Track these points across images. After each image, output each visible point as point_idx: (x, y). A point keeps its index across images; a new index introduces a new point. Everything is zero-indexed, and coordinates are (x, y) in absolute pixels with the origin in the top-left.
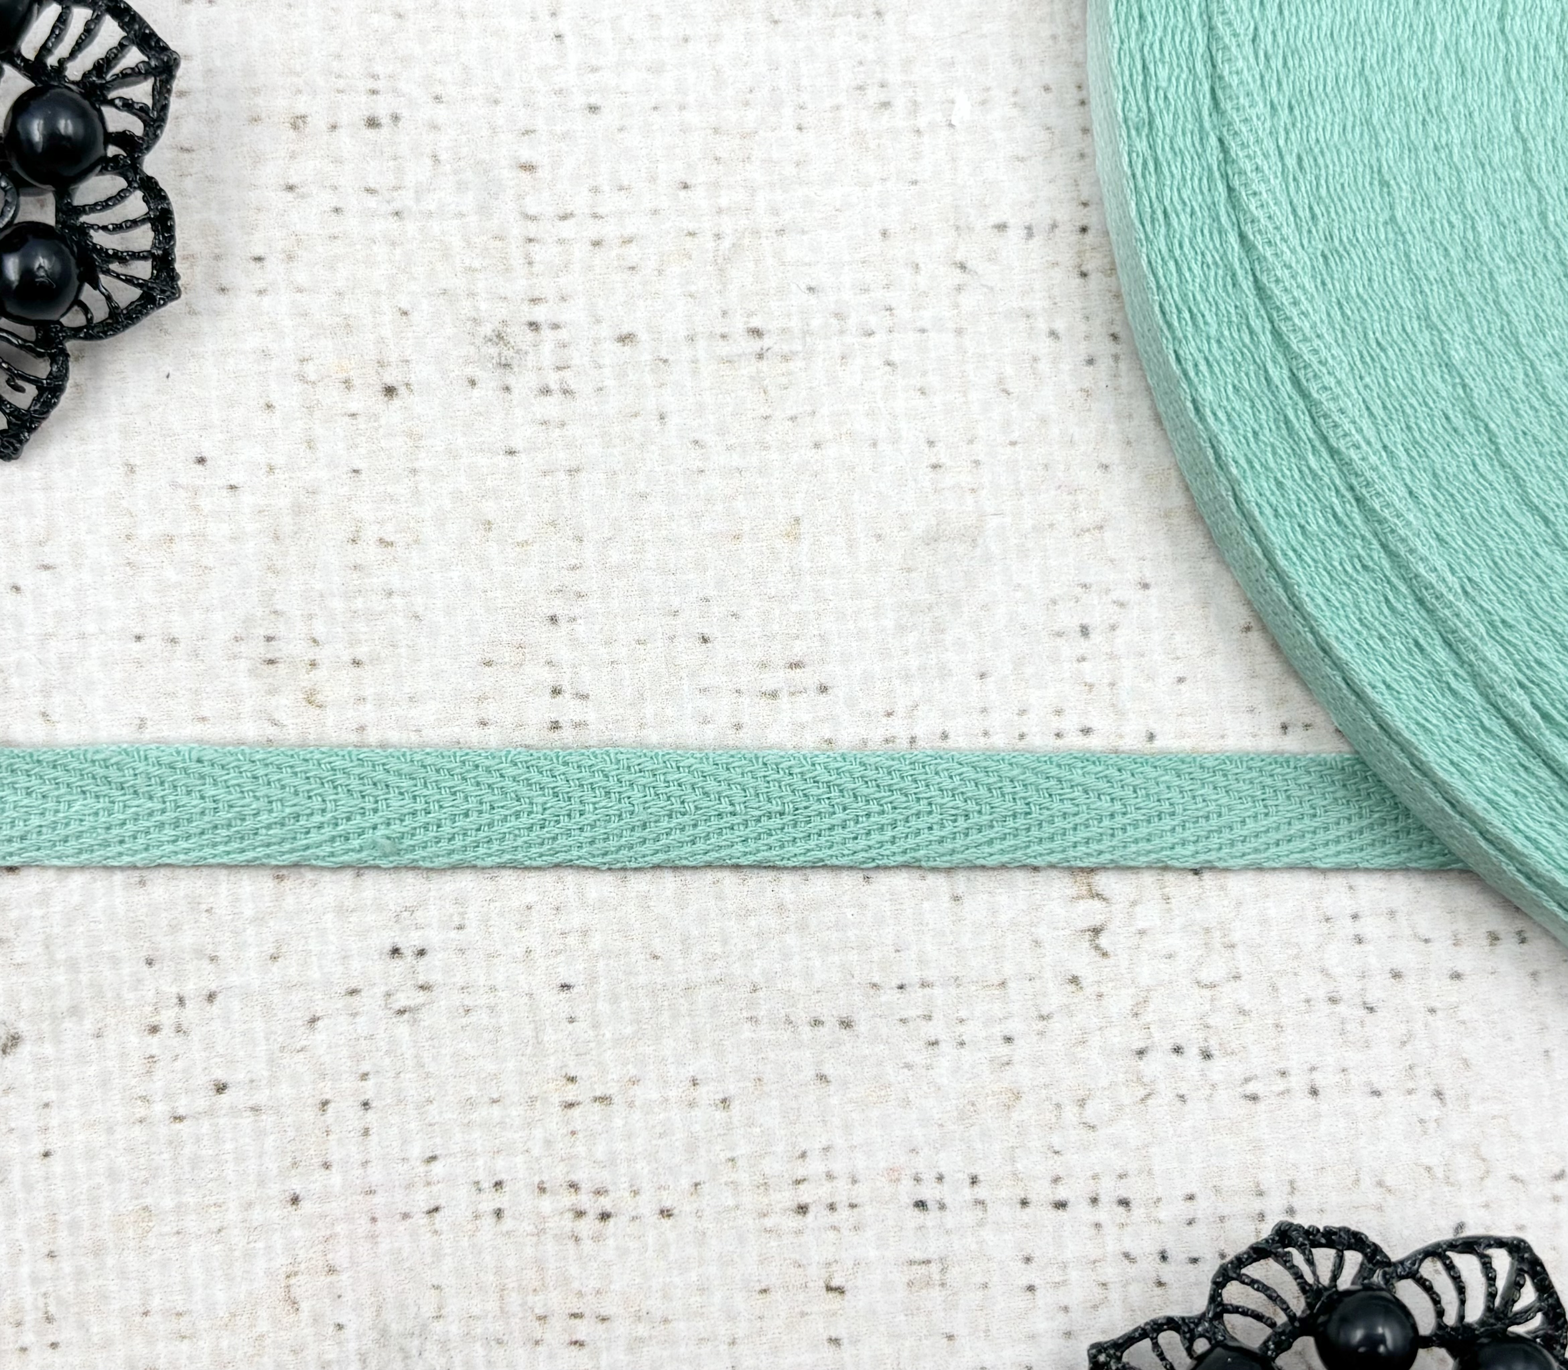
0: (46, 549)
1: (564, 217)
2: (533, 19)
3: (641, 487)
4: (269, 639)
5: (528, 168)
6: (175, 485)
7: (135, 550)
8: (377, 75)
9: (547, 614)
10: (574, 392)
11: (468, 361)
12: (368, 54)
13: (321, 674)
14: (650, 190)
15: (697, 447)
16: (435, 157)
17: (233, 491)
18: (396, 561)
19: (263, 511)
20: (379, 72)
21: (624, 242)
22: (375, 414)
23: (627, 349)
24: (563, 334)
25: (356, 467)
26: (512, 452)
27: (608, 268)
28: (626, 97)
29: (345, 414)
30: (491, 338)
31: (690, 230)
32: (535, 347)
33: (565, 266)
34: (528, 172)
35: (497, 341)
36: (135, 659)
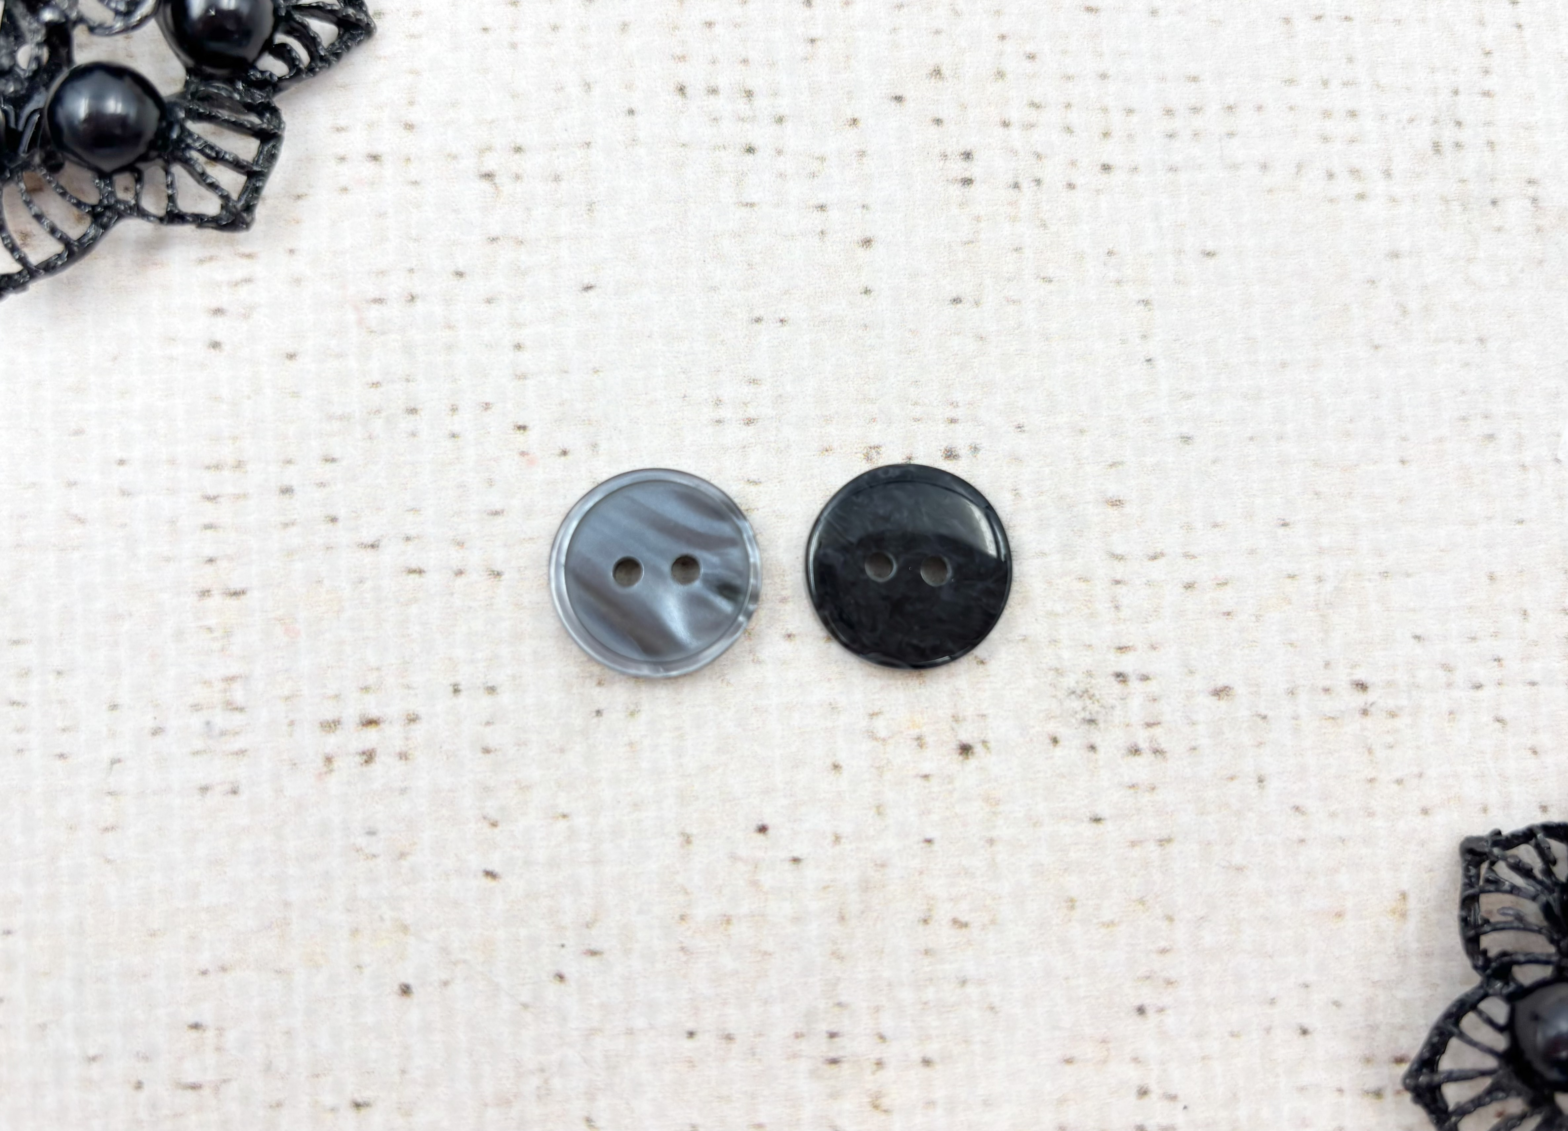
0: (594, 932)
1: (1154, 558)
2: (1123, 342)
3: (1238, 859)
4: (832, 1035)
5: (1116, 503)
6: (734, 858)
7: (689, 933)
8: (957, 403)
9: (1134, 1004)
10: (1166, 752)
11: (1050, 716)
12: (947, 380)
13: (888, 1075)
14: (1246, 527)
15: (1297, 813)
16: (1015, 490)
17: (796, 865)
18: (971, 945)
19: (828, 887)
20: (958, 399)
21: (1218, 584)
22: (949, 776)
23: (1223, 704)
24: (1152, 687)
25: (928, 836)
26: (1097, 820)
27: (1201, 613)
28: (1220, 426)
29: (917, 776)
30: (1074, 690)
31: (1290, 572)
32: (1122, 702)
33: (1155, 611)
34: (1115, 508)
35: (1081, 694)
36: (687, 1059)
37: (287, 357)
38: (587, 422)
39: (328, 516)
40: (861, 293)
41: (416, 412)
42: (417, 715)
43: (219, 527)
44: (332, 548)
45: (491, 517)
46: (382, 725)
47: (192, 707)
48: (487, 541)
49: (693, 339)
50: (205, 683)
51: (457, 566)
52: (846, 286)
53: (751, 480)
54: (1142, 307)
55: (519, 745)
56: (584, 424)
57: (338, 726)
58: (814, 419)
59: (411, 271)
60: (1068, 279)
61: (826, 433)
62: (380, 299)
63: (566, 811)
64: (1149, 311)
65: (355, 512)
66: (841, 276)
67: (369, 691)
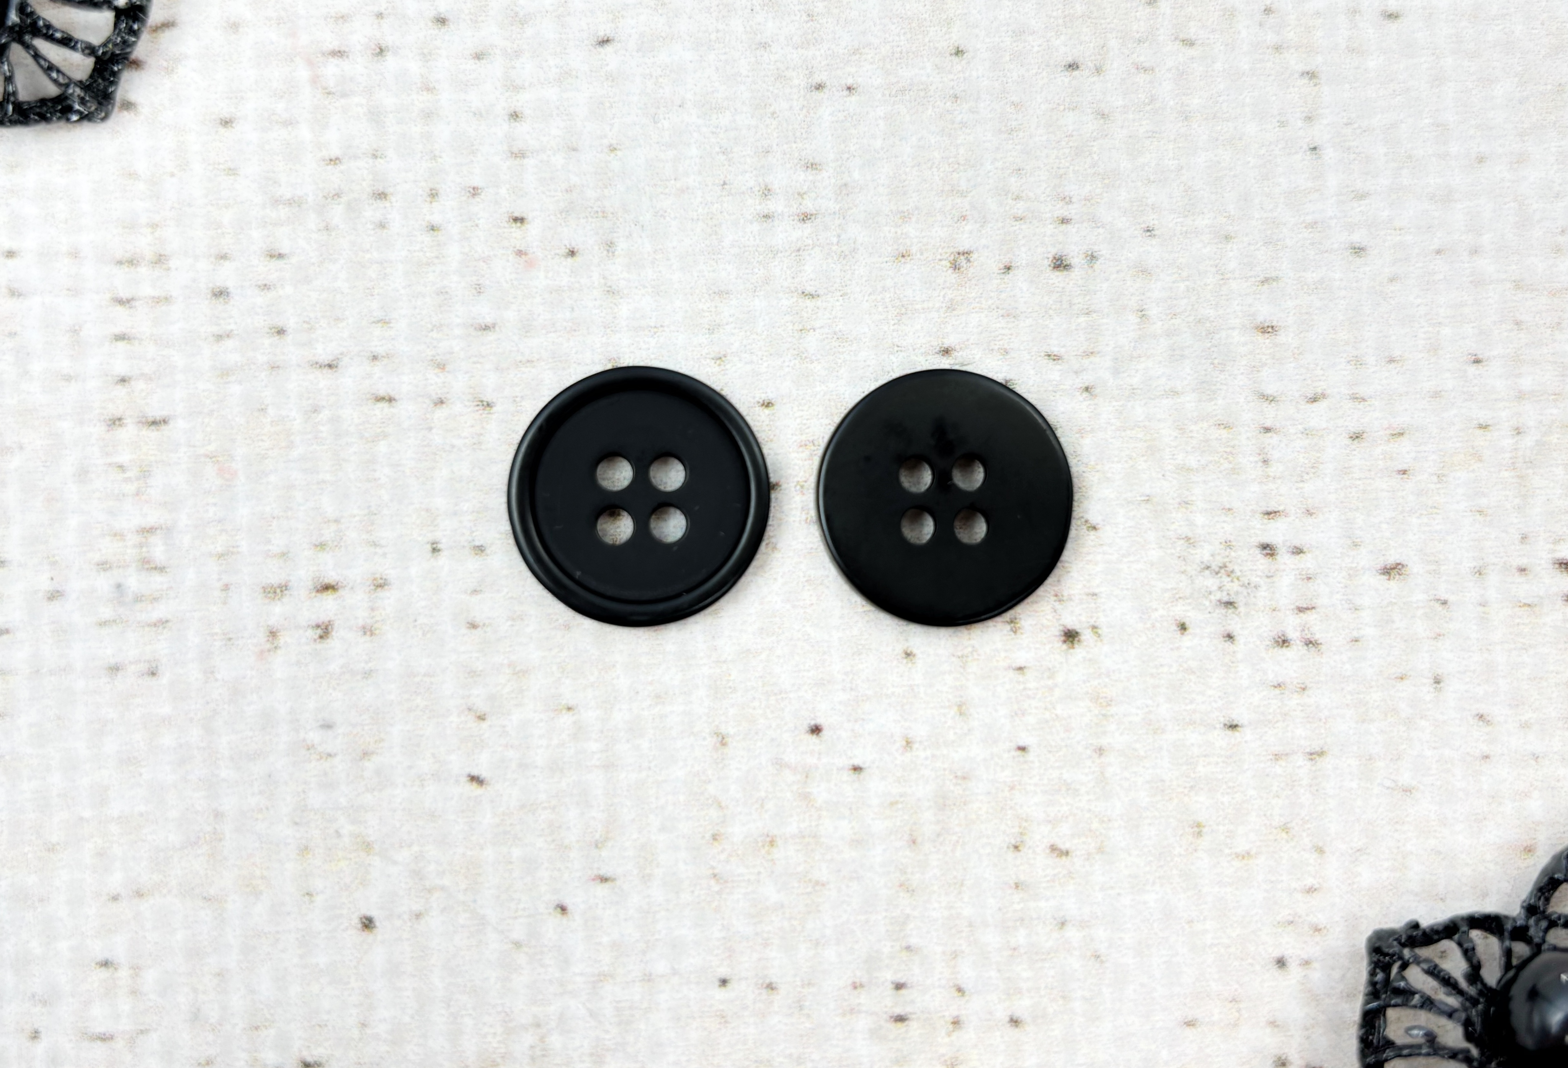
0: (604, 853)
1: (1314, 400)
2: (1282, 124)
3: (1406, 778)
4: (899, 986)
5: (1268, 329)
6: (779, 764)
7: (723, 857)
8: (1070, 198)
9: (1273, 956)
10: (1321, 644)
11: (1177, 596)
12: (1059, 168)
13: (967, 1036)
14: (1429, 364)
15: (1481, 723)
16: (1141, 311)
17: (857, 775)
18: (1073, 878)
19: (897, 803)
20: (1072, 193)
21: (1393, 435)
22: (1049, 669)
23: (1393, 585)
24: (1307, 562)
25: (1021, 744)
26: (1233, 727)
27: (1370, 470)
28: (1400, 235)
29: (1009, 667)
30: (1208, 565)
31: (1481, 421)
32: (1269, 580)
33: (1313, 467)
34: (1267, 335)
35: (1217, 569)
36: (718, 1013)
37: (221, 124)
38: (600, 214)
39: (274, 328)
40: (951, 55)
41: (385, 197)
42: (385, 579)
43: (134, 338)
44: (278, 367)
45: (480, 333)
46: (341, 592)
47: (98, 565)
48: (474, 363)
49: (736, 110)
50: (115, 535)
51: (437, 394)
52: (932, 44)
53: (806, 292)
54: (1305, 81)
55: (513, 619)
56: (597, 217)
57: (286, 592)
58: (888, 216)
59: (380, 15)
60: (1214, 43)
61: (902, 234)
62: (339, 52)
63: (571, 703)
64: (1315, 85)
65: (308, 323)
66: (926, 32)
67: (324, 549)
